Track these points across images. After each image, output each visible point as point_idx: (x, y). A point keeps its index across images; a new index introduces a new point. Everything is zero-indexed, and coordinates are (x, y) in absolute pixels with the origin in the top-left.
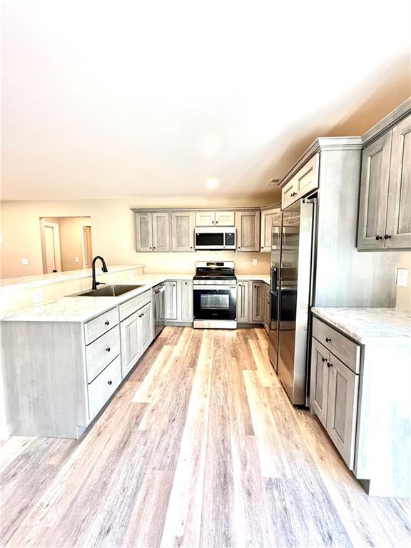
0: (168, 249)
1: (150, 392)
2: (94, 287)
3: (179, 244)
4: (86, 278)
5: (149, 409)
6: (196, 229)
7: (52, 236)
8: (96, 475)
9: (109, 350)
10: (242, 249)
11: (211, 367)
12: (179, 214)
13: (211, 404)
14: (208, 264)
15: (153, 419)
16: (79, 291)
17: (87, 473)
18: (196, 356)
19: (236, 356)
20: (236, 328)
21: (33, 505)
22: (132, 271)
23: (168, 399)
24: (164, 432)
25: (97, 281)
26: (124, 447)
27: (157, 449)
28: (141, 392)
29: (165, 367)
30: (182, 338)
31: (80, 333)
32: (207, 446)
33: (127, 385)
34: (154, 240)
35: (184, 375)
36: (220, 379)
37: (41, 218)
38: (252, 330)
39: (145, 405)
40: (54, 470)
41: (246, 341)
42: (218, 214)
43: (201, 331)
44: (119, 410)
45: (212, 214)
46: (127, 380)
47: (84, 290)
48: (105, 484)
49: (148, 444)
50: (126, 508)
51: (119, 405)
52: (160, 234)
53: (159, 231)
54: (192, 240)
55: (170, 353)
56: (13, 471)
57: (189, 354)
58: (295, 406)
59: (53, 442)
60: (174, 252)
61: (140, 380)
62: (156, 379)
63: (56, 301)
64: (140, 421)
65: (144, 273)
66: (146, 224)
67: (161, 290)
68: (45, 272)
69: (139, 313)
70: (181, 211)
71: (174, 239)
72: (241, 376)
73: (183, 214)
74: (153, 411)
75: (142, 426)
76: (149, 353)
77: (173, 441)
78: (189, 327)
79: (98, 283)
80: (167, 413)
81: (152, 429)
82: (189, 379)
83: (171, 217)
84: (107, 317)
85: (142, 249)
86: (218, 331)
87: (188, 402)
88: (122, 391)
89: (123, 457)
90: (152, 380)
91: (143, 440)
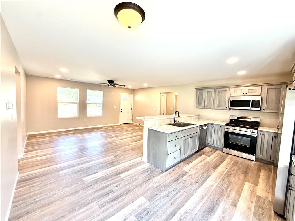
0: (212, 108)
1: (191, 169)
2: (175, 122)
3: (219, 105)
4: (172, 118)
5: (189, 174)
6: (230, 97)
7: (164, 99)
8: (166, 183)
9: (176, 146)
10: (266, 111)
11: (225, 172)
12: (220, 90)
13: (218, 186)
14: (238, 118)
15: (189, 178)
16: (169, 123)
17: (164, 181)
18: (219, 165)
19: (245, 174)
20: (254, 160)
21: (151, 180)
22: (192, 117)
23: (197, 175)
24: (192, 184)
25: (176, 120)
26: (176, 181)
27: (188, 187)
28: (187, 168)
29: (200, 163)
30: (214, 155)
31: (167, 137)
32: (208, 197)
33: (182, 163)
34: (205, 103)
35: (208, 170)
36: (228, 179)
37: (161, 93)
38: (269, 166)
39: (187, 173)
40: (156, 176)
41: (259, 170)
42: (247, 88)
43: (227, 155)
44: (177, 170)
45: (243, 88)
46: (182, 162)
47: (171, 123)
48: (168, 186)
49: (185, 184)
50: (173, 195)
51: (178, 168)
52: (208, 100)
53: (208, 99)
54: (227, 104)
55: (205, 159)
56: (147, 171)
57: (215, 163)
58: (276, 213)
59: (156, 169)
60: (216, 109)
61: (188, 164)
62: (194, 166)
63: (162, 125)
64: (184, 176)
65: (199, 118)
66: (202, 95)
67: (204, 128)
68: (160, 115)
69: (191, 136)
70: (222, 88)
71: (217, 103)
72: (243, 184)
73: (223, 89)
74: (190, 176)
75: (184, 178)
76: (194, 156)
77: (194, 188)
78: (220, 151)
79: (176, 121)
80: (195, 179)
81: (188, 181)
82: (210, 172)
83: (215, 91)
84: (177, 134)
85: (198, 107)
86: (240, 158)
87: (206, 180)
88: (179, 165)
89: (175, 183)
90: (192, 166)
91: (183, 182)
